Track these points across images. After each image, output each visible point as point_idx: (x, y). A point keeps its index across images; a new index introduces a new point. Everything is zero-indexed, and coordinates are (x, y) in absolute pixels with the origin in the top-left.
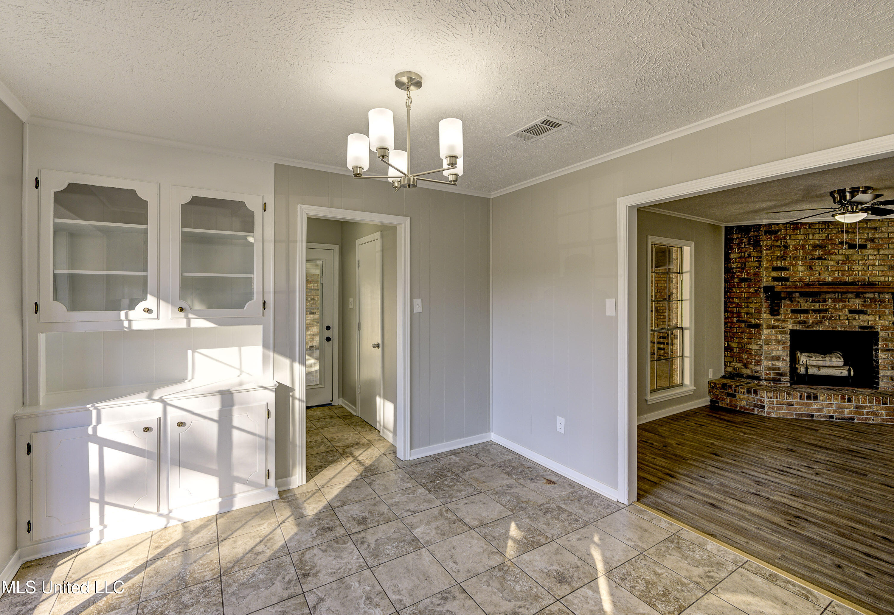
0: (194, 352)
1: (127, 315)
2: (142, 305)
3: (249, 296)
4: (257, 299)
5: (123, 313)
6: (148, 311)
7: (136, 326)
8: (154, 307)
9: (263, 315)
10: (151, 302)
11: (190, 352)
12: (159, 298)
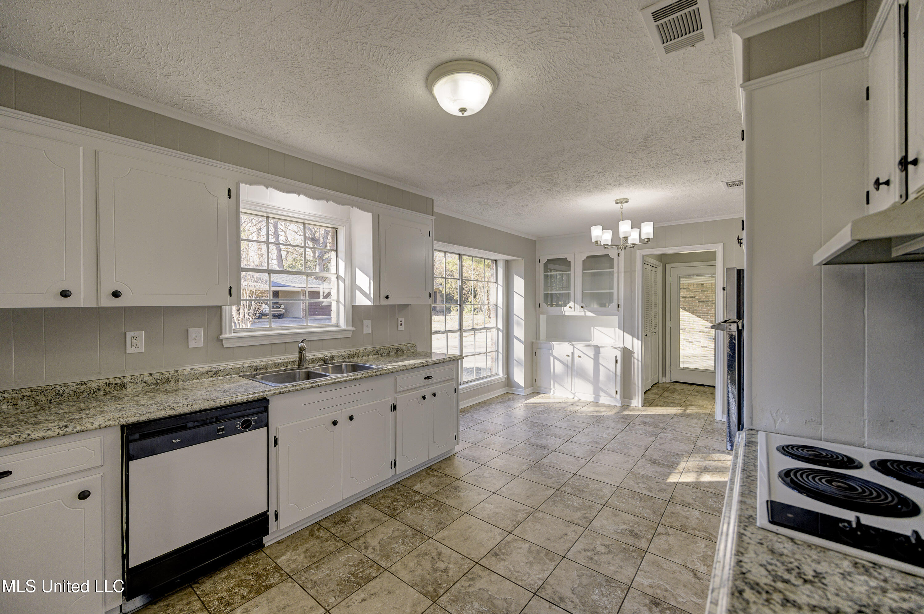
0: (594, 328)
1: (563, 309)
2: (568, 305)
3: (611, 301)
4: (615, 303)
5: (562, 308)
6: (570, 307)
7: (567, 314)
8: (572, 306)
9: (618, 311)
10: (571, 304)
11: (592, 328)
12: (574, 302)
